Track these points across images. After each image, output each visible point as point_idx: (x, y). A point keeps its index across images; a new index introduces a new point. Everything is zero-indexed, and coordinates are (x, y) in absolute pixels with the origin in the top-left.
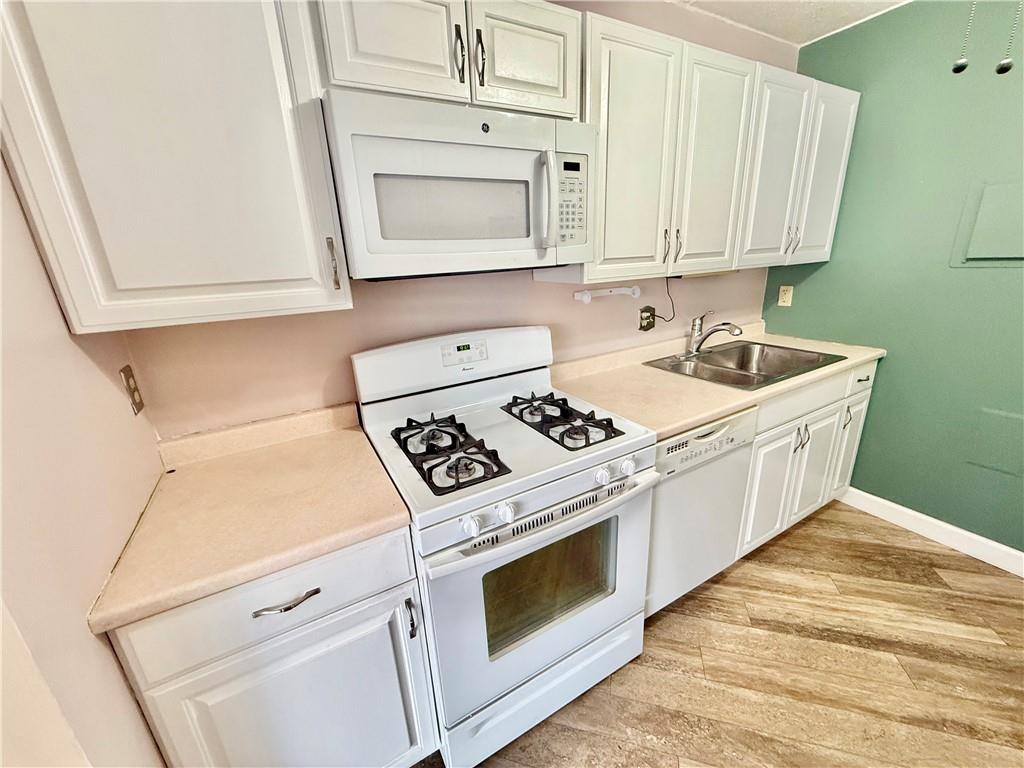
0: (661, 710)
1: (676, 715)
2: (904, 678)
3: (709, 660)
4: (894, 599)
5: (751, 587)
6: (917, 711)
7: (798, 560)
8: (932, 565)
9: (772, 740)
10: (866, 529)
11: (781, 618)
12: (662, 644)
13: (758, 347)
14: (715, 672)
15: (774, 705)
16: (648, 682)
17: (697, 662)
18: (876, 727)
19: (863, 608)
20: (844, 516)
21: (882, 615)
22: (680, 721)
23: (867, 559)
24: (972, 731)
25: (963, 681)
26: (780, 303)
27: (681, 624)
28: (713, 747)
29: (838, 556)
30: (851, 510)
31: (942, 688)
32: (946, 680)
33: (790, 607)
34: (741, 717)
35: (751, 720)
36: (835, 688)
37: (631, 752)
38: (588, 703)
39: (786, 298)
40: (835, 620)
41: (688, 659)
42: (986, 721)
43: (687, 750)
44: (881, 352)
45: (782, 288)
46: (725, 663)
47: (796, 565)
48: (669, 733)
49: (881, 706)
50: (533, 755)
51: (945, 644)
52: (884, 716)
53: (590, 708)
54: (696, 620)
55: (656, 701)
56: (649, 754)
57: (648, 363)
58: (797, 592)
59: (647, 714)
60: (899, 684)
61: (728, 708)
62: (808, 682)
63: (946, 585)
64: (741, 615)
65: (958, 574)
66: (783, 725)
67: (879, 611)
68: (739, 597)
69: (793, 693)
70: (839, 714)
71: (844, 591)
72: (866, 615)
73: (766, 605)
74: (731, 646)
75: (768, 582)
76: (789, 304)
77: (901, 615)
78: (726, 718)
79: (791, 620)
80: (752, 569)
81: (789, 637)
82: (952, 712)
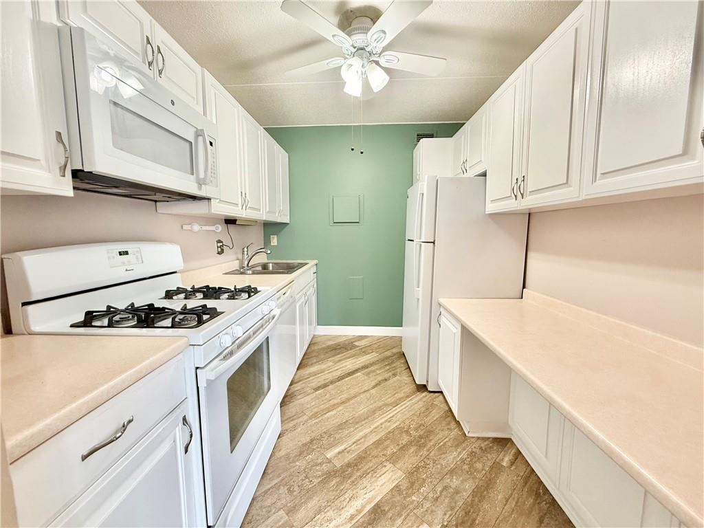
0: (304, 445)
1: (312, 441)
2: (366, 377)
3: (309, 413)
4: (349, 358)
5: (306, 379)
6: (373, 383)
7: (315, 361)
8: (352, 343)
9: (347, 421)
10: (329, 340)
11: (323, 383)
12: (286, 422)
13: (271, 264)
14: (315, 416)
15: (340, 411)
16: (291, 440)
17: (305, 417)
18: (368, 395)
19: (344, 365)
20: (319, 339)
21: (350, 364)
22: (315, 442)
23: (336, 349)
24: (386, 380)
25: (377, 369)
26: (272, 244)
27: (288, 409)
28: (332, 439)
29: (326, 353)
30: (320, 336)
31: (374, 374)
32: (374, 371)
33: (323, 377)
34: (334, 422)
35: (337, 420)
36: (352, 392)
37: (304, 470)
38: (269, 471)
39: (274, 241)
40: (339, 373)
41: (301, 419)
42: (387, 375)
43: (324, 448)
44: (316, 261)
45: (272, 236)
46: (316, 410)
47: (315, 363)
48: (314, 449)
49: (366, 388)
50: (258, 518)
51: (368, 362)
52: (368, 390)
53: (272, 472)
54: (294, 403)
55: (300, 444)
56: (312, 463)
57: (226, 274)
58: (322, 371)
59: (300, 451)
60: (365, 380)
61: (326, 423)
62: (345, 396)
63: (358, 346)
64: (309, 390)
65: (359, 342)
66: (347, 414)
67: (348, 363)
68: (303, 385)
69: (343, 403)
70: (358, 399)
71: (336, 363)
72: (346, 366)
73: (316, 382)
74: (313, 403)
75: (310, 373)
76: (276, 244)
77: (354, 361)
78: (329, 427)
79: (327, 381)
80: (303, 372)
81: (330, 387)
82: (380, 378)
